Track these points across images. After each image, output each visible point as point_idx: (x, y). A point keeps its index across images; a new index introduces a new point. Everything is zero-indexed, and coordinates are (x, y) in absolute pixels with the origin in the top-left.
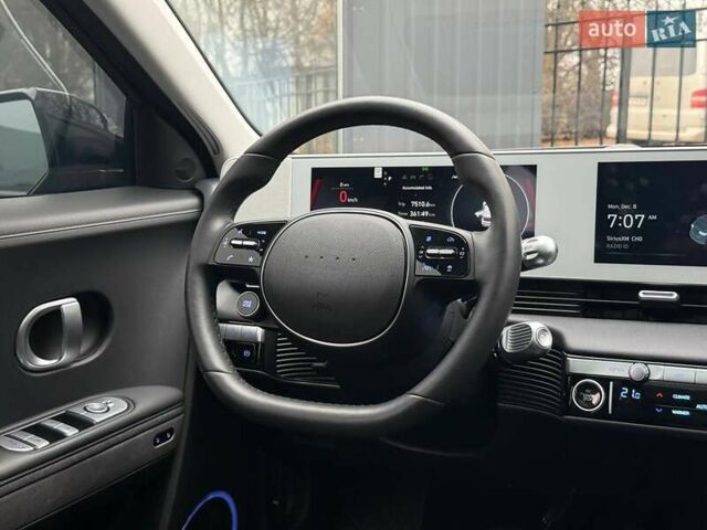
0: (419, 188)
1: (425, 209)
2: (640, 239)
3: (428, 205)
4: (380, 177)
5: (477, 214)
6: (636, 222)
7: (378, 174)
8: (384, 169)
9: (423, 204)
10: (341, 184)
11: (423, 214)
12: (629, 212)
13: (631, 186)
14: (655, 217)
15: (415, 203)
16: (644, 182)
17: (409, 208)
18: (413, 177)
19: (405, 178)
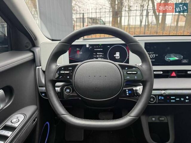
0: (99, 50)
1: (101, 55)
2: (154, 60)
3: (102, 54)
4: (88, 47)
5: (115, 56)
6: (153, 56)
7: (88, 46)
8: (89, 45)
9: (100, 54)
10: (77, 49)
11: (100, 56)
12: (151, 54)
13: (152, 48)
14: (157, 55)
15: (98, 53)
16: (155, 47)
17: (96, 55)
18: (97, 47)
19: (95, 47)
